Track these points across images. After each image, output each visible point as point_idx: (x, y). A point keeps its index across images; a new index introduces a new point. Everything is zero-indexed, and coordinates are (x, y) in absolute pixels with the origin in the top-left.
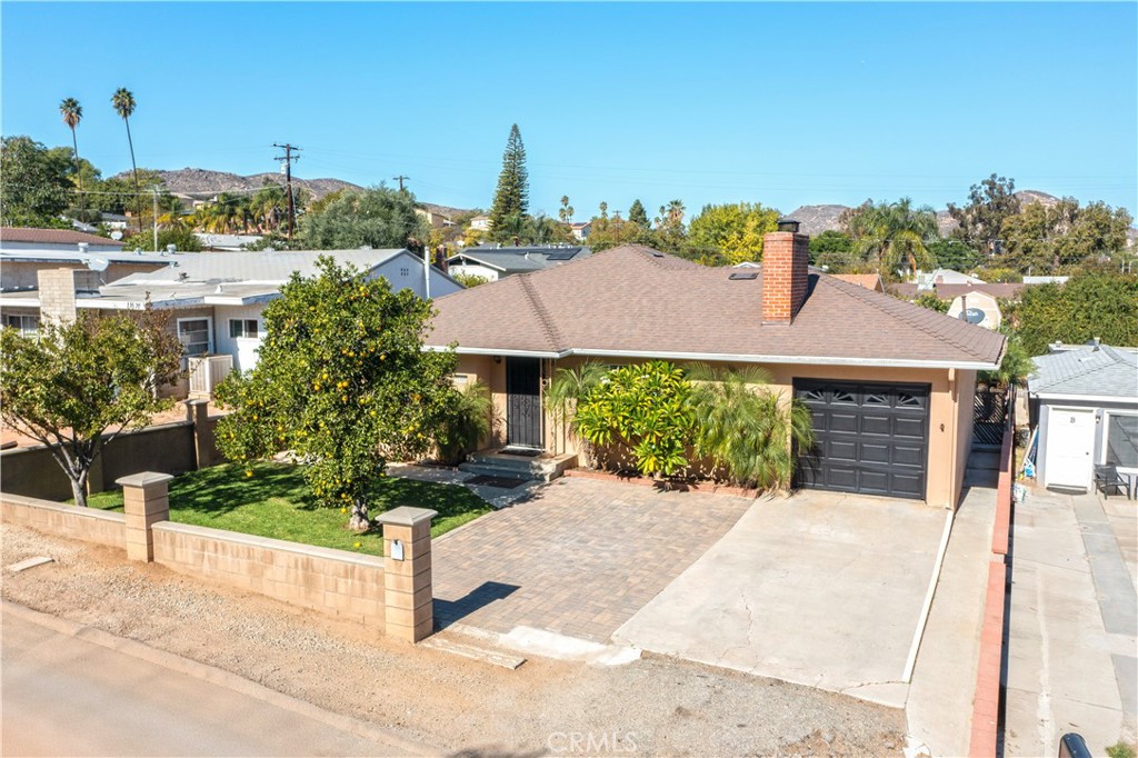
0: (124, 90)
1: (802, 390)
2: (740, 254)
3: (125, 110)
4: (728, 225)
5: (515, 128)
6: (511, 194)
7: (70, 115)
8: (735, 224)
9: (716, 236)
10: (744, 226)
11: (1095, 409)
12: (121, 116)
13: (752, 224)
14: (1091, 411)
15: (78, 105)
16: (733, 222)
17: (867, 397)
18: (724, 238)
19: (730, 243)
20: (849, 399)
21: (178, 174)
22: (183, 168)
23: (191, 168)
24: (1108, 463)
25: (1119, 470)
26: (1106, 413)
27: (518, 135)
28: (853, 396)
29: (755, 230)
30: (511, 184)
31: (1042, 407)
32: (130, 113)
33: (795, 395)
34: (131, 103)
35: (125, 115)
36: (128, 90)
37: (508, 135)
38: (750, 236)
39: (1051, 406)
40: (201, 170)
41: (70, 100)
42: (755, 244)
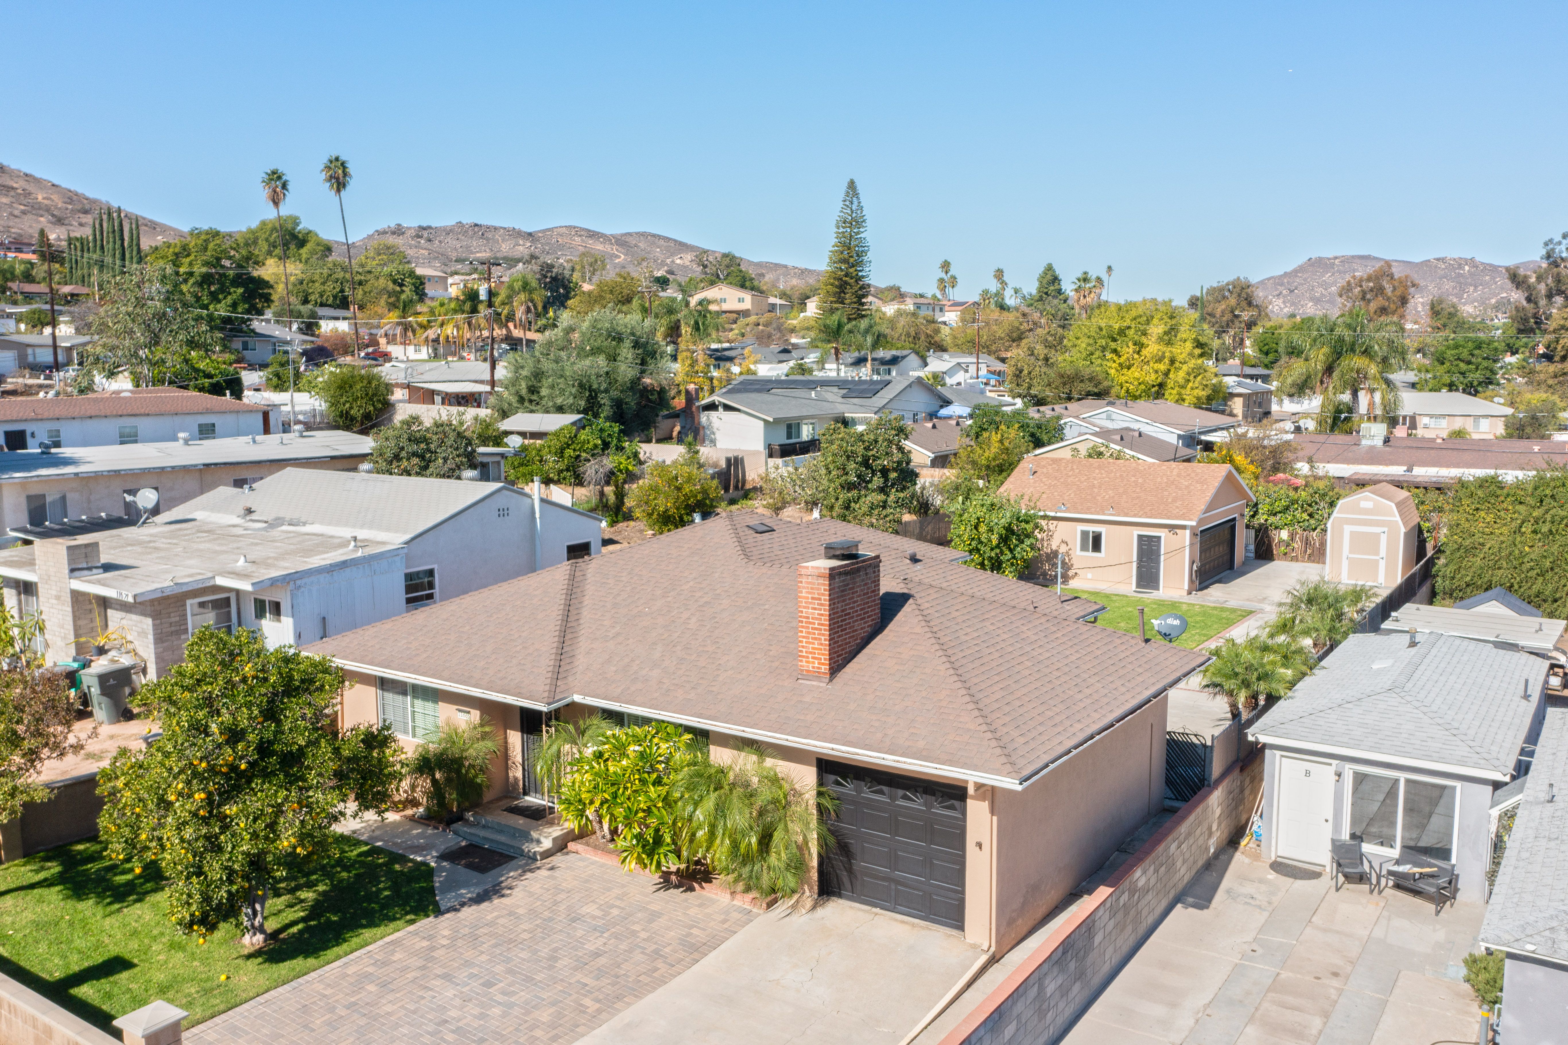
0: (337, 159)
1: (831, 773)
2: (1137, 375)
3: (339, 184)
4: (1122, 332)
5: (852, 185)
6: (846, 275)
7: (275, 191)
8: (1132, 331)
9: (1104, 349)
10: (1144, 333)
11: (1335, 762)
12: (333, 192)
13: (1157, 329)
14: (1330, 764)
15: (284, 178)
16: (1129, 328)
17: (900, 792)
18: (1115, 351)
19: (1122, 360)
20: (881, 792)
21: (448, 231)
22: (453, 223)
23: (464, 222)
24: (1353, 836)
25: (1367, 848)
26: (1349, 770)
27: (856, 194)
28: (885, 789)
29: (1160, 339)
30: (845, 261)
31: (1267, 752)
32: (344, 186)
33: (821, 783)
34: (345, 174)
35: (338, 190)
36: (343, 158)
37: (842, 195)
38: (1152, 348)
39: (1278, 753)
40: (476, 225)
41: (274, 173)
42: (1160, 360)
